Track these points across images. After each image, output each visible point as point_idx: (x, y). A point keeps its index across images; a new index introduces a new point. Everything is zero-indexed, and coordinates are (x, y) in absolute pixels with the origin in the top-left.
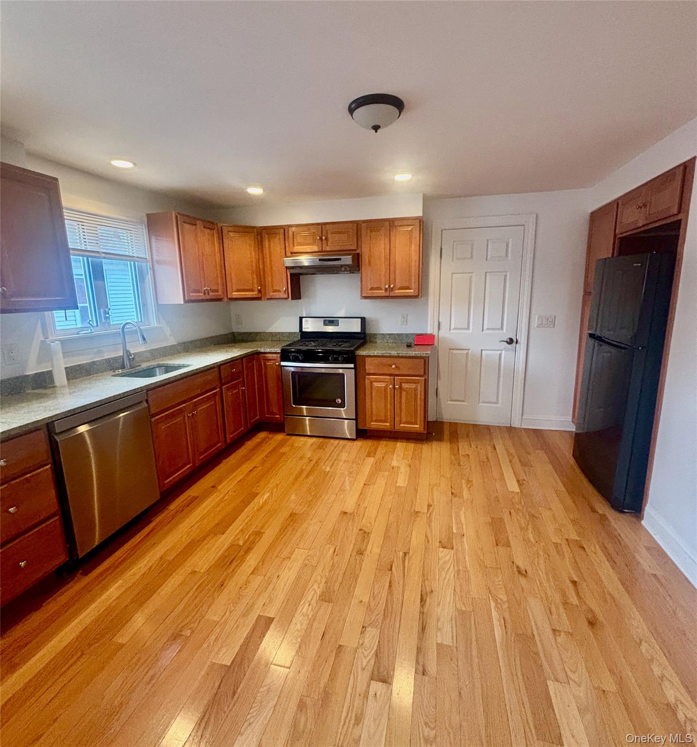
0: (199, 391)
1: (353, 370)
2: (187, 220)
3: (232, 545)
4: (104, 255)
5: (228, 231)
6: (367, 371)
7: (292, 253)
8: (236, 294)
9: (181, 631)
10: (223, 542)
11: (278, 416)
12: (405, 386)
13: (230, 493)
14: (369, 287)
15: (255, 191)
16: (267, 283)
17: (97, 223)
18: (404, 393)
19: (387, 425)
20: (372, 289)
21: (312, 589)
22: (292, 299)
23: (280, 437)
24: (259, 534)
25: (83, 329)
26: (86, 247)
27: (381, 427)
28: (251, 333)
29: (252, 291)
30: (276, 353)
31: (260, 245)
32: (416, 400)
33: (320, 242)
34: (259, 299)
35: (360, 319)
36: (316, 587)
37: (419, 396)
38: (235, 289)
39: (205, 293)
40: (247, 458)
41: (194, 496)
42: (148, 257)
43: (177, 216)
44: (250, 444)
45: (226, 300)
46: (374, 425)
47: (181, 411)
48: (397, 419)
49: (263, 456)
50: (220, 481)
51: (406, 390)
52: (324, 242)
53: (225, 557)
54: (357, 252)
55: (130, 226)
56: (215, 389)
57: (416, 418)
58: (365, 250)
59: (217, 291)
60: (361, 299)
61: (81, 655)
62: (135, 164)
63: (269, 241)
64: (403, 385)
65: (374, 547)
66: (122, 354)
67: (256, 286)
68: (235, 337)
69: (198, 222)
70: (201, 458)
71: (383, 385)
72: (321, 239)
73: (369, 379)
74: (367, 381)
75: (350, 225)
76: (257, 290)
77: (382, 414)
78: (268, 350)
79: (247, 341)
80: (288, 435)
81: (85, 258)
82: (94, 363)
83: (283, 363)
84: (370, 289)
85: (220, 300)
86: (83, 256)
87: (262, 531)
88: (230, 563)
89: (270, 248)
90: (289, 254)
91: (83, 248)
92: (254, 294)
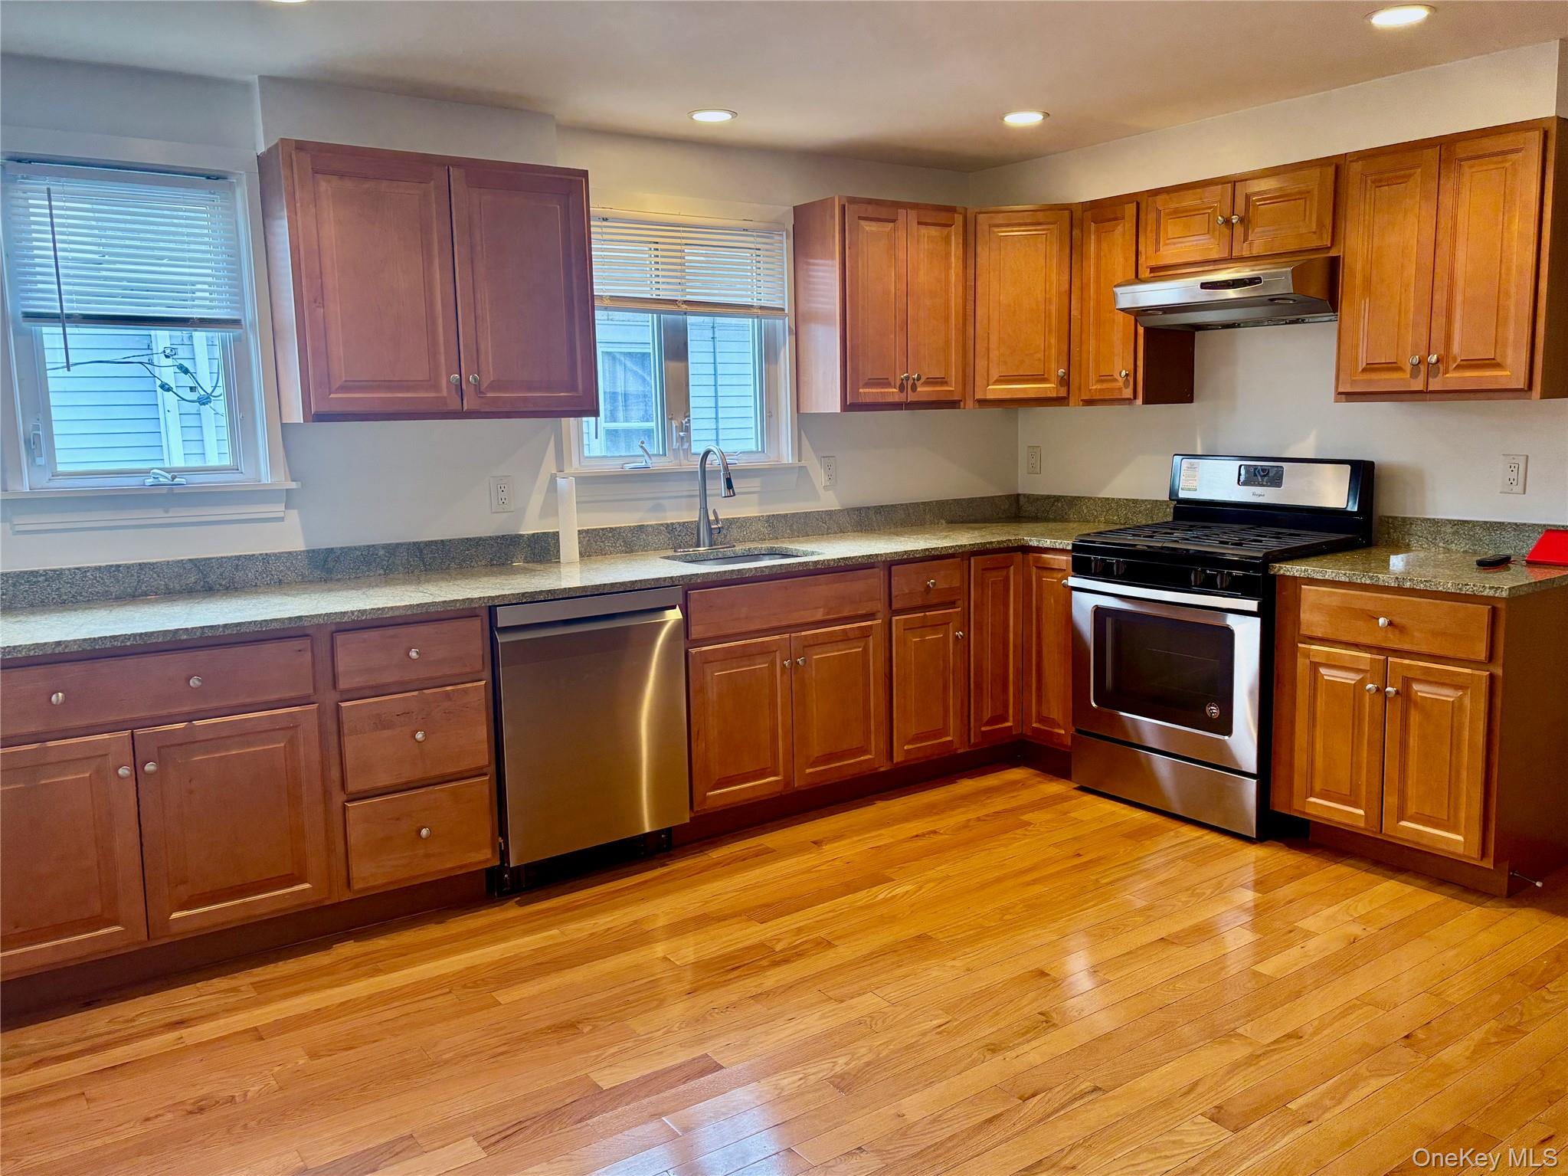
0: (819, 615)
1: (1257, 621)
2: (870, 211)
3: (762, 945)
4: (684, 306)
5: (990, 226)
6: (1304, 631)
7: (1153, 270)
8: (998, 390)
9: (579, 1023)
10: (753, 933)
11: (1063, 732)
12: (1421, 690)
13: (837, 863)
14: (1362, 365)
15: (1024, 119)
16: (1084, 356)
17: (684, 241)
18: (1415, 717)
19: (1352, 815)
20: (1370, 368)
21: (834, 1060)
22: (1146, 401)
23: (1055, 787)
24: (828, 944)
25: (632, 459)
26: (658, 292)
27: (1337, 818)
28: (1058, 499)
29: (1044, 380)
30: (1063, 551)
31: (1074, 250)
32: (1455, 746)
33: (1227, 231)
34: (1060, 401)
35: (1348, 467)
36: (841, 1061)
37: (1466, 734)
38: (995, 374)
39: (902, 388)
40: (932, 810)
41: (769, 848)
42: (786, 304)
43: (844, 207)
44: (966, 786)
45: (970, 403)
46: (1319, 807)
47: (764, 651)
48: (1391, 801)
49: (972, 815)
50: (838, 837)
51: (1427, 708)
52: (1239, 231)
53: (734, 958)
54: (1333, 253)
55: (752, 239)
56: (870, 616)
57: (1453, 807)
58: (1355, 248)
59: (942, 381)
60: (1336, 401)
61: (448, 993)
62: (734, 114)
63: (1099, 241)
64: (1416, 687)
65: (1034, 1053)
66: (697, 519)
67: (1053, 366)
68: (1019, 508)
69: (902, 212)
70: (808, 771)
71: (1350, 678)
72: (1227, 222)
73: (1307, 654)
74: (1302, 664)
75: (1316, 172)
76: (1054, 378)
77: (1343, 774)
78: (1047, 543)
79: (1046, 520)
80: (1082, 789)
81: (655, 315)
82: (641, 528)
83: (1073, 582)
84: (1364, 370)
85: (953, 404)
86: (652, 312)
87: (836, 943)
88: (733, 969)
89: (1098, 257)
90: (1145, 273)
91: (654, 297)
92: (1049, 388)
